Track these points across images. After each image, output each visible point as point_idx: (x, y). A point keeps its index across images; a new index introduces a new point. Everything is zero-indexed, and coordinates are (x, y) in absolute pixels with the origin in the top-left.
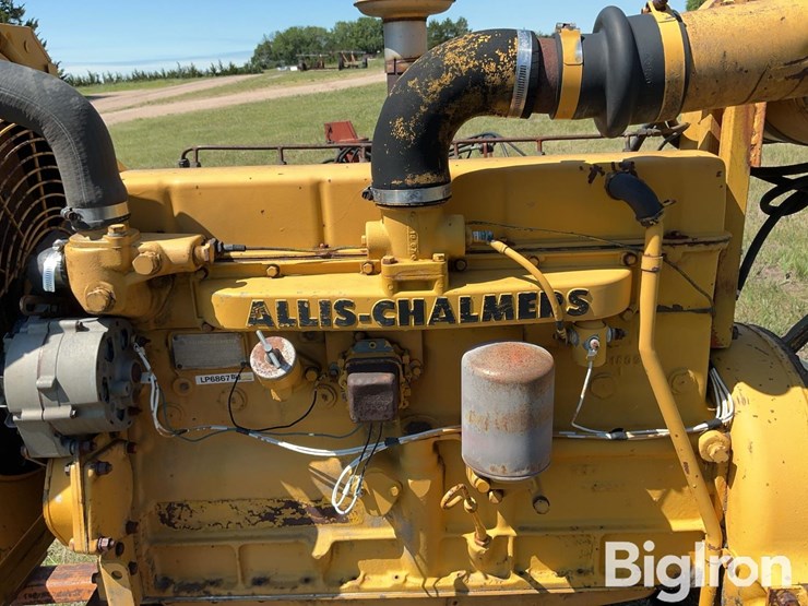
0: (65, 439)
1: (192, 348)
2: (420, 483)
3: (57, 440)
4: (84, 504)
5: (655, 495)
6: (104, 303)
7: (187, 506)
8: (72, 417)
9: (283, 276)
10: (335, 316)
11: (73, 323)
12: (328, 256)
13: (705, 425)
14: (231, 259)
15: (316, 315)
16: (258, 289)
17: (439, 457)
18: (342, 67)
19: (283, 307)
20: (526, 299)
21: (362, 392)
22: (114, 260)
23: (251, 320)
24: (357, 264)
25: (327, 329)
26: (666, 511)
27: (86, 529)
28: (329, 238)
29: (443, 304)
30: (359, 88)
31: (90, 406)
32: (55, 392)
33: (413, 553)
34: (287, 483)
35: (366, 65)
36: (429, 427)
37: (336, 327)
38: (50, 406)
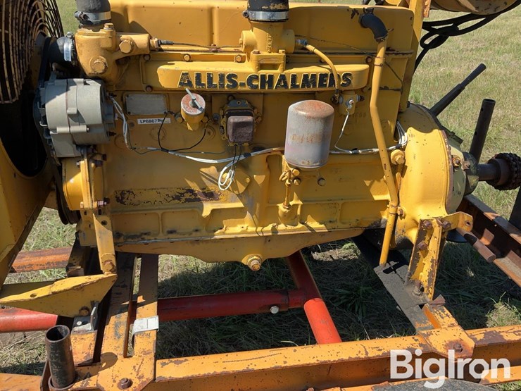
0: (79, 146)
2: (259, 176)
3: (75, 146)
4: (90, 181)
5: (368, 183)
6: (104, 68)
7: (132, 192)
8: (87, 131)
9: (192, 61)
10: (227, 83)
11: (82, 80)
12: (216, 51)
13: (394, 147)
14: (162, 50)
15: (216, 81)
16: (183, 66)
17: (268, 166)
19: (199, 76)
20: (323, 76)
21: (238, 126)
22: (108, 44)
23: (180, 83)
24: (233, 56)
25: (222, 90)
26: (372, 191)
27: (91, 195)
28: (216, 41)
29: (283, 77)
31: (96, 126)
32: (77, 117)
33: (252, 215)
34: (188, 179)
36: (264, 149)
37: (226, 88)
38: (74, 125)
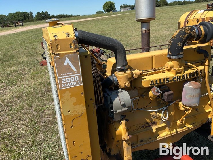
0: (122, 116)
8: (127, 109)
12: (155, 71)
28: (154, 67)
32: (124, 106)
33: (169, 128)
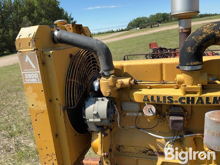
0: (98, 127)
1: (127, 106)
3: (96, 127)
4: (101, 143)
6: (109, 94)
7: (123, 146)
8: (100, 121)
9: (151, 88)
10: (167, 100)
11: (101, 98)
12: (164, 83)
14: (138, 84)
15: (161, 99)
16: (145, 92)
17: (195, 142)
18: (151, 27)
19: (152, 97)
21: (174, 122)
22: (111, 84)
23: (143, 100)
24: (173, 86)
25: (165, 103)
27: (101, 150)
28: (164, 79)
29: (200, 98)
30: (156, 32)
31: (104, 119)
32: (97, 115)
34: (150, 144)
35: (158, 26)
36: (192, 133)
37: (167, 103)
38: (95, 118)
